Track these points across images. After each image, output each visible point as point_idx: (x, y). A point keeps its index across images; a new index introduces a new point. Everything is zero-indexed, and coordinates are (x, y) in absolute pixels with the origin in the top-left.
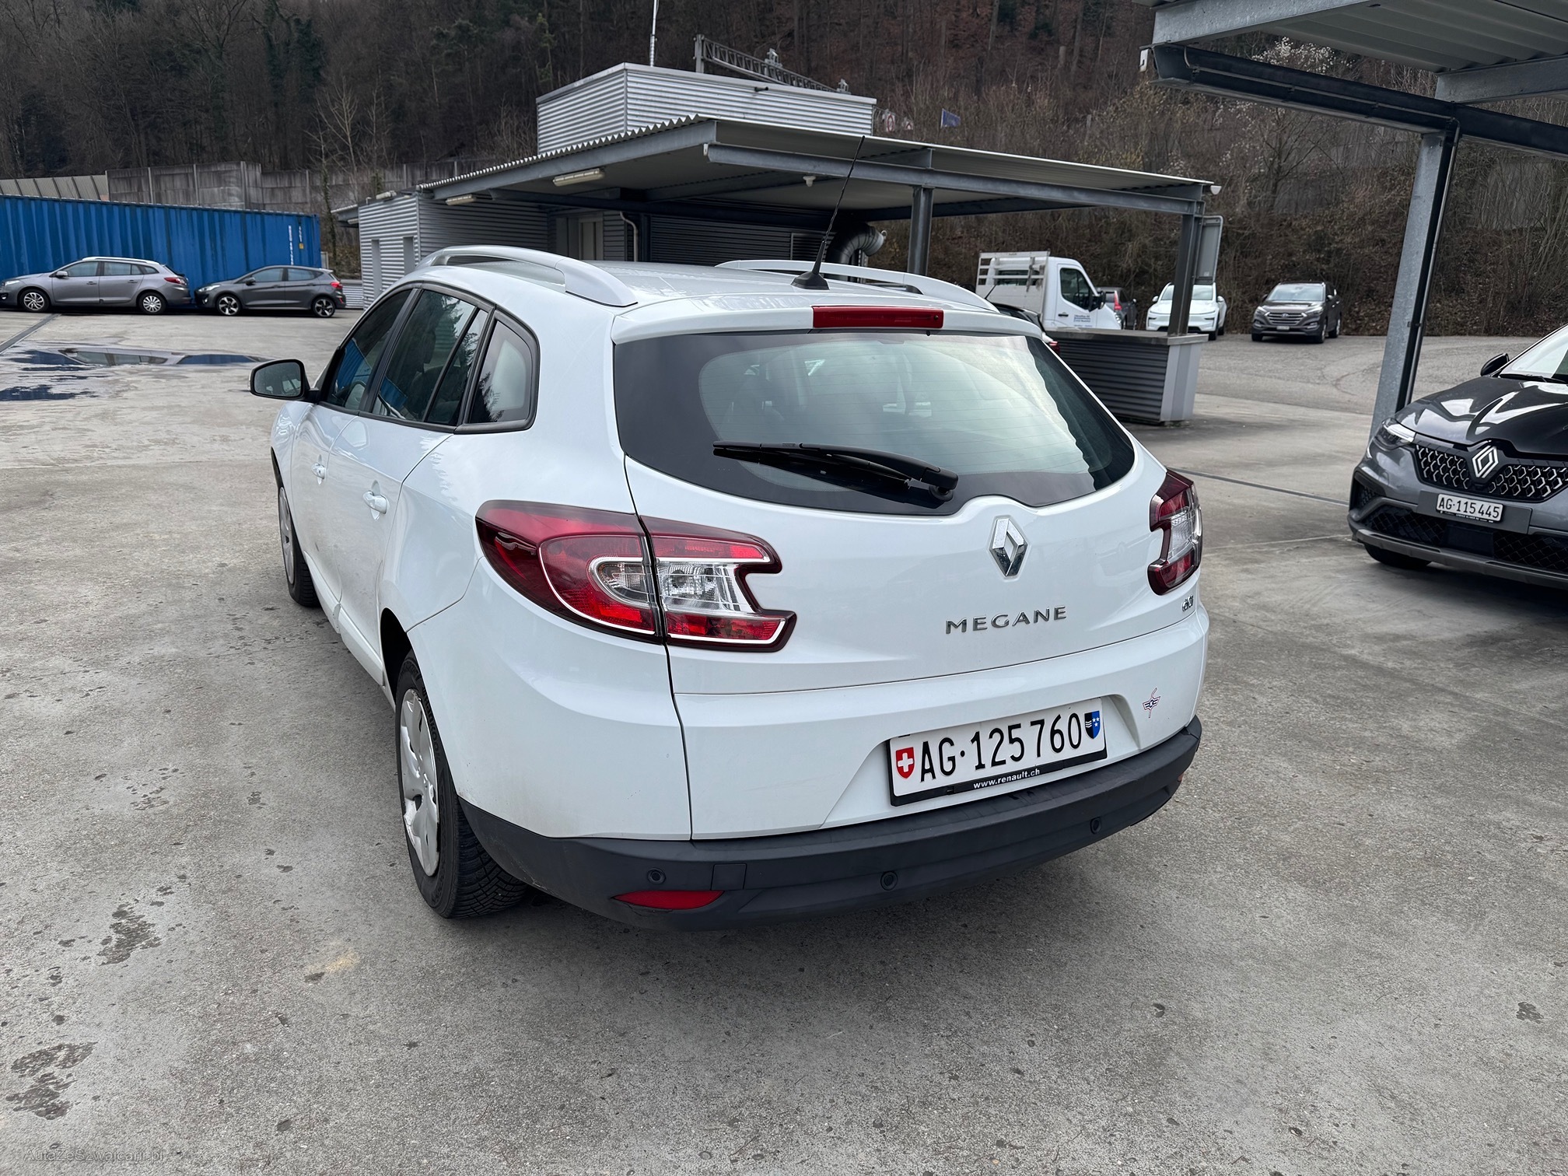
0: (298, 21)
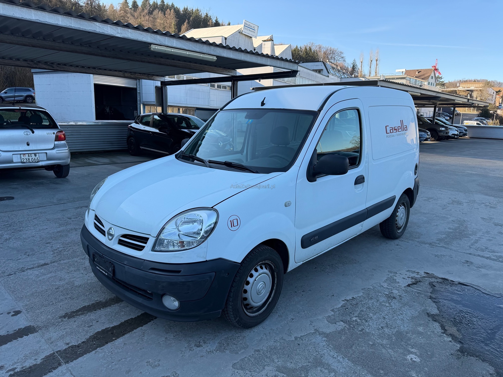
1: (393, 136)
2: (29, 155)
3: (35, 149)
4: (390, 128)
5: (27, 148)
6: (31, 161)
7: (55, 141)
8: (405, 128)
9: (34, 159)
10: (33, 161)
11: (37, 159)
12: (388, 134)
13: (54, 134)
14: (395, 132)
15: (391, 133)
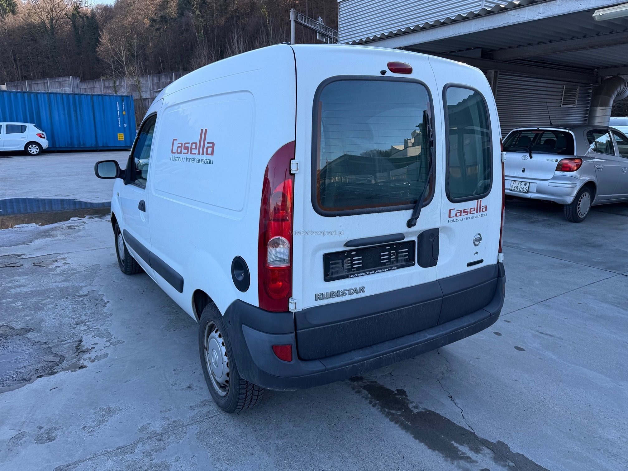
0: (87, 17)
1: (180, 160)
2: (519, 183)
3: (529, 177)
4: (178, 143)
5: (521, 174)
6: (518, 190)
7: (556, 171)
8: (208, 148)
9: (523, 189)
10: (520, 190)
11: (526, 189)
12: (174, 155)
13: (557, 161)
14: (184, 153)
15: (178, 153)
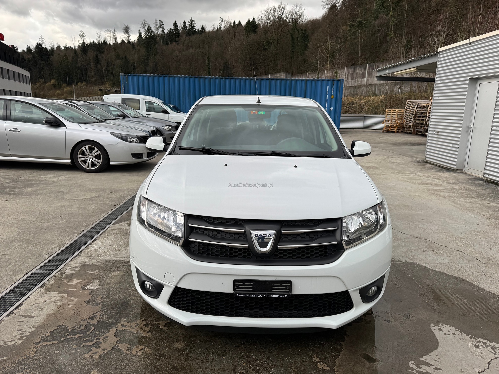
0: (302, 30)
